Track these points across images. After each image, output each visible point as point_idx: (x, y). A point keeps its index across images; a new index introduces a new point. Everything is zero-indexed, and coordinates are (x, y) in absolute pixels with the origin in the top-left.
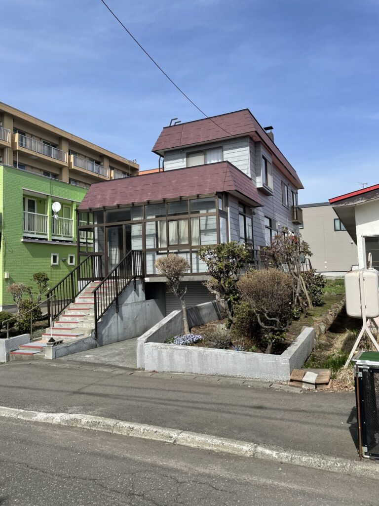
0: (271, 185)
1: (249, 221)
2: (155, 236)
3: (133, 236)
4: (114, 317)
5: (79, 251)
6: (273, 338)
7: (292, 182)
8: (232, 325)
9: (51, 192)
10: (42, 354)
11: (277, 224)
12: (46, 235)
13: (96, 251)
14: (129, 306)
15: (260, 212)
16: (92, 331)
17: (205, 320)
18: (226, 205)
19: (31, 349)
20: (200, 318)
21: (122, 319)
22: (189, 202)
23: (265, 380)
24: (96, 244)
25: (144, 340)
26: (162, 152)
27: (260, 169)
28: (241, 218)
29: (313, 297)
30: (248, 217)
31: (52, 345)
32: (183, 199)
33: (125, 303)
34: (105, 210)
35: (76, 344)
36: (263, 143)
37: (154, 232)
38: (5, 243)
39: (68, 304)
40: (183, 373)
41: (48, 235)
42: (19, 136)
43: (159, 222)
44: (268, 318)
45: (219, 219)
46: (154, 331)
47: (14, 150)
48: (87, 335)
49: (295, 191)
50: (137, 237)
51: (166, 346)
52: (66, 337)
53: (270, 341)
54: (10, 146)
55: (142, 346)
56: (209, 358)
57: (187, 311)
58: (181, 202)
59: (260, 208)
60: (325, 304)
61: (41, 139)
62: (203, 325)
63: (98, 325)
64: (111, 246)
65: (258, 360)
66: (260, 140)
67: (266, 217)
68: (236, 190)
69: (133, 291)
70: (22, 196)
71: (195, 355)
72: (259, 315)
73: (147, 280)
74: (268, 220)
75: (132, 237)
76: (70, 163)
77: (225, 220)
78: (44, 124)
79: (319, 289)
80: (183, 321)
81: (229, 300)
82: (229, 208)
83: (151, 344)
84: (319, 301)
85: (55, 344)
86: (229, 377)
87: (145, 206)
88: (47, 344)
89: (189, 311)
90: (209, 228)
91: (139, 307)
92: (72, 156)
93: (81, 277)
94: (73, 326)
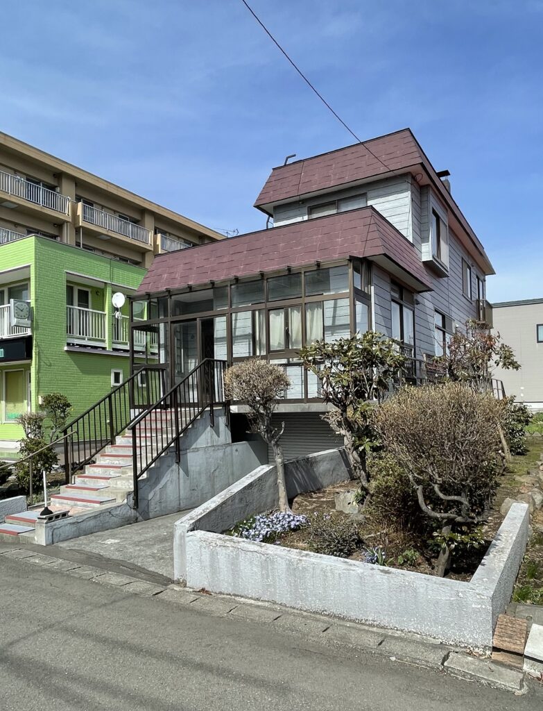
0: (445, 259)
1: (407, 313)
2: (251, 337)
3: (217, 339)
4: (172, 471)
5: (133, 363)
6: (452, 540)
7: (477, 263)
8: (368, 497)
9: (112, 279)
10: (32, 535)
11: (453, 324)
12: (104, 341)
13: (162, 361)
14: (201, 452)
15: (427, 300)
16: (129, 494)
17: (325, 481)
18: (369, 283)
19: (22, 522)
20: (314, 479)
21: (187, 472)
22: (303, 276)
23: (432, 640)
24: (162, 353)
25: (187, 526)
26: (269, 207)
27: (428, 230)
28: (396, 307)
29: (510, 439)
30: (407, 307)
31: (45, 521)
32: (294, 271)
33: (193, 447)
34: (171, 296)
35: (95, 517)
36: (433, 187)
37: (249, 331)
38: (39, 352)
39: (103, 447)
40: (258, 599)
41: (107, 342)
42: (84, 208)
43: (257, 313)
44: (441, 495)
45: (355, 305)
46: (213, 506)
47: (77, 226)
48: (120, 501)
49: (482, 278)
50: (221, 339)
51: (225, 541)
52: (85, 503)
53: (444, 545)
54: (70, 220)
55: (182, 537)
56: (308, 575)
57: (285, 466)
58: (290, 275)
59: (426, 294)
60: (528, 451)
61: (115, 212)
62: (319, 490)
63: (141, 485)
64: (187, 356)
65: (415, 590)
66: (429, 182)
67: (436, 311)
68: (385, 255)
69: (209, 427)
70: (65, 284)
71: (281, 566)
72: (420, 487)
73: (234, 409)
74: (440, 317)
75: (215, 340)
76: (156, 246)
77: (367, 307)
78: (119, 189)
79: (520, 427)
80: (276, 485)
81: (361, 449)
82: (373, 288)
83: (200, 534)
84: (520, 448)
85: (50, 519)
86: (351, 621)
87: (233, 287)
88: (39, 518)
89: (291, 467)
90: (337, 323)
91: (220, 454)
92: (159, 236)
93: (136, 404)
94: (102, 483)
